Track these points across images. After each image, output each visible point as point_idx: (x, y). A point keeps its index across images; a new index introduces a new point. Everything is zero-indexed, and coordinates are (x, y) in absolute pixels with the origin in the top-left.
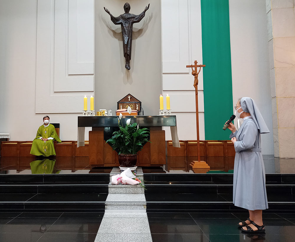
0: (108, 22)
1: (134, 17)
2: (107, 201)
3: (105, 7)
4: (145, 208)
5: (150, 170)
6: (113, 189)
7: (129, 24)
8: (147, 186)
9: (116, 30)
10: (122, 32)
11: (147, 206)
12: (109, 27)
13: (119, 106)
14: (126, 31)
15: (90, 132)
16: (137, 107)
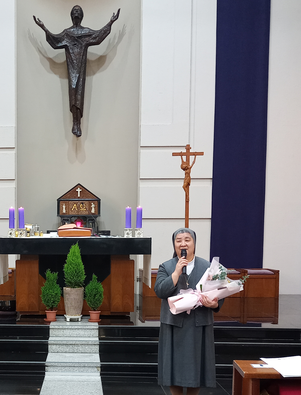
0: (41, 43)
1: (90, 34)
2: (48, 361)
3: (35, 16)
4: (98, 370)
5: (109, 320)
6: (54, 347)
7: (81, 48)
8: (102, 343)
9: (55, 57)
10: (67, 63)
11: (101, 368)
12: (43, 53)
13: (61, 205)
14: (74, 63)
15: (17, 261)
16: (92, 208)
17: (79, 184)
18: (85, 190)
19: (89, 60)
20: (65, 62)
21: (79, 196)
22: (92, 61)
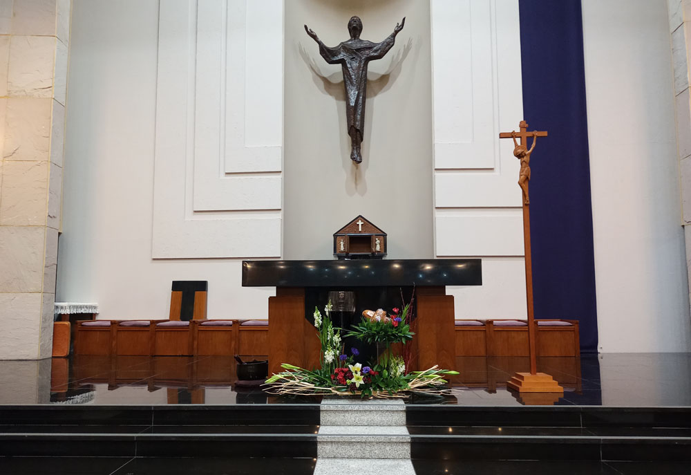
1: (370, 47)
3: (306, 25)
7: (360, 62)
8: (418, 440)
9: (330, 76)
10: (345, 81)
12: (317, 71)
15: (271, 299)
16: (376, 245)
17: (360, 216)
18: (367, 223)
19: (369, 81)
20: (341, 83)
21: (360, 230)
22: (372, 81)
